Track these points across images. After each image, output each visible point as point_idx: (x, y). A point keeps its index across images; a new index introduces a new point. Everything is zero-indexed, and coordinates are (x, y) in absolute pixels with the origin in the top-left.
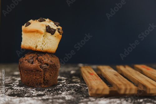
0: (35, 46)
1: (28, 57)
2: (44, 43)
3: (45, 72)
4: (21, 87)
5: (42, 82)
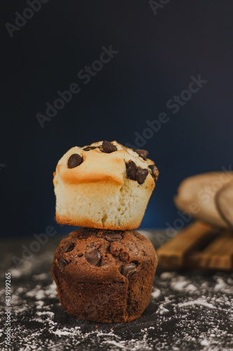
0: (101, 218)
1: (85, 246)
2: (121, 207)
3: (131, 283)
4: (72, 329)
5: (125, 310)
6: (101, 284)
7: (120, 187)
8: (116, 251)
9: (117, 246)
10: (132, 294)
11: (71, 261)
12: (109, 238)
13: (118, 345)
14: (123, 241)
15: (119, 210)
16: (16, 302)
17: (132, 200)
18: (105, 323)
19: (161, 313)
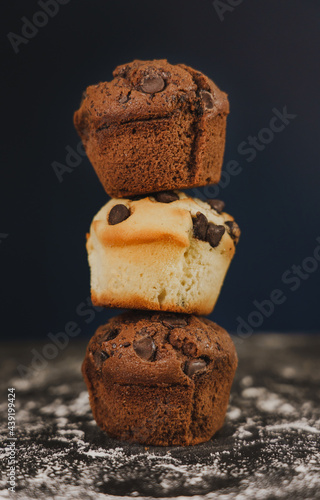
0: (158, 294)
1: (133, 333)
2: (186, 279)
3: (198, 388)
4: (111, 450)
5: (187, 427)
6: (156, 387)
7: (184, 250)
8: (179, 340)
9: (179, 333)
10: (199, 405)
11: (112, 353)
12: (169, 324)
13: (177, 469)
14: (188, 327)
15: (183, 284)
16: (27, 419)
17: (201, 270)
18: (158, 446)
19: (241, 436)
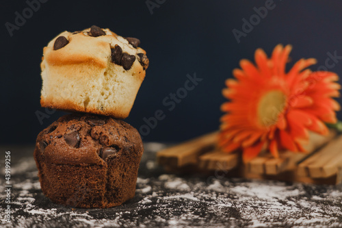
0: (83, 100)
1: (65, 129)
2: (105, 91)
3: (110, 168)
4: (48, 210)
5: (103, 195)
6: (79, 166)
7: (104, 70)
8: (96, 134)
9: (97, 129)
10: (111, 179)
11: (50, 142)
12: (91, 123)
14: (105, 125)
15: (103, 94)
17: (116, 85)
18: (82, 208)
19: (144, 203)
